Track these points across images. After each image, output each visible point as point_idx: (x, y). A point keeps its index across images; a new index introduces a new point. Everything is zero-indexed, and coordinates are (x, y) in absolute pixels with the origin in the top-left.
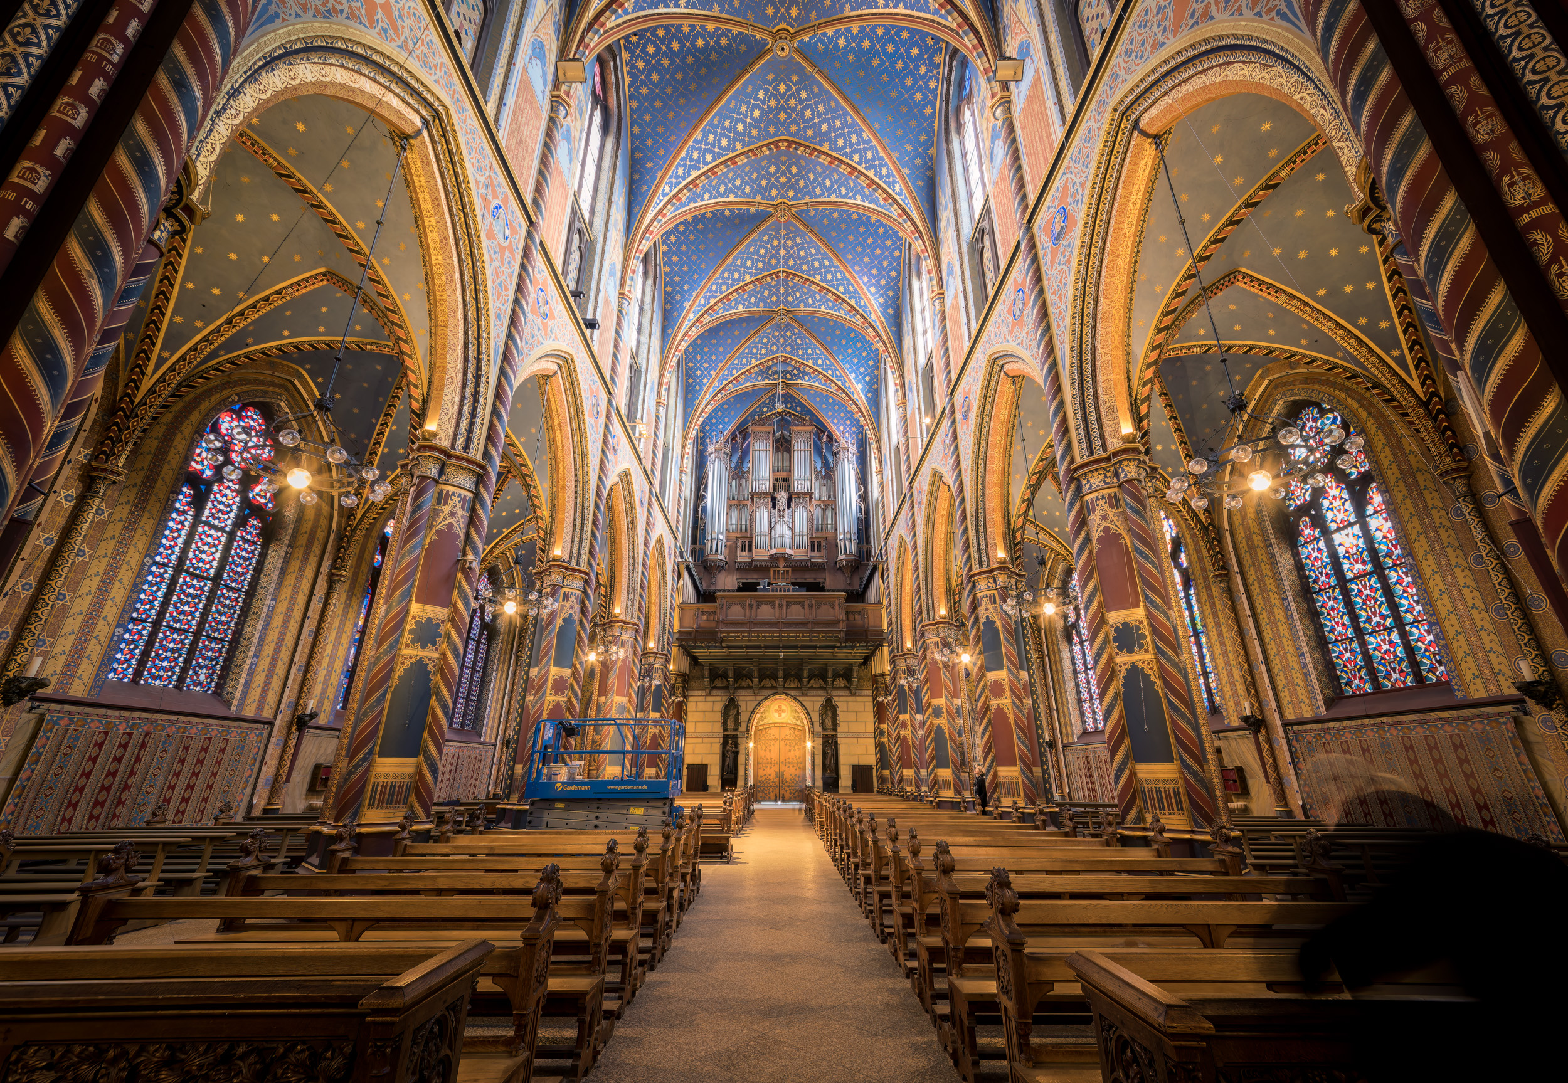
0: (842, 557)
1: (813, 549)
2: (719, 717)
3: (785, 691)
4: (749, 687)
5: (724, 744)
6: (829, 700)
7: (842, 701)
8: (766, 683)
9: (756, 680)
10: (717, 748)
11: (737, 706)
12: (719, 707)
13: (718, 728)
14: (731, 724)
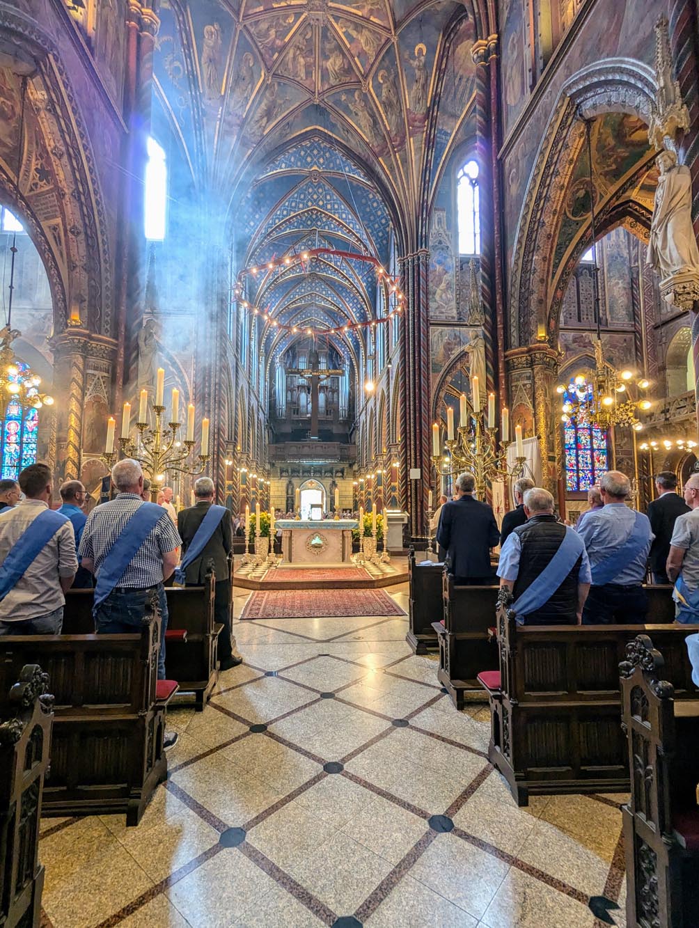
0: (341, 419)
1: (327, 414)
2: (285, 489)
3: (314, 477)
4: (298, 476)
5: (287, 501)
6: (334, 482)
7: (338, 481)
8: (306, 474)
9: (301, 474)
10: (285, 502)
11: (292, 484)
12: (285, 485)
13: (284, 494)
14: (290, 492)
